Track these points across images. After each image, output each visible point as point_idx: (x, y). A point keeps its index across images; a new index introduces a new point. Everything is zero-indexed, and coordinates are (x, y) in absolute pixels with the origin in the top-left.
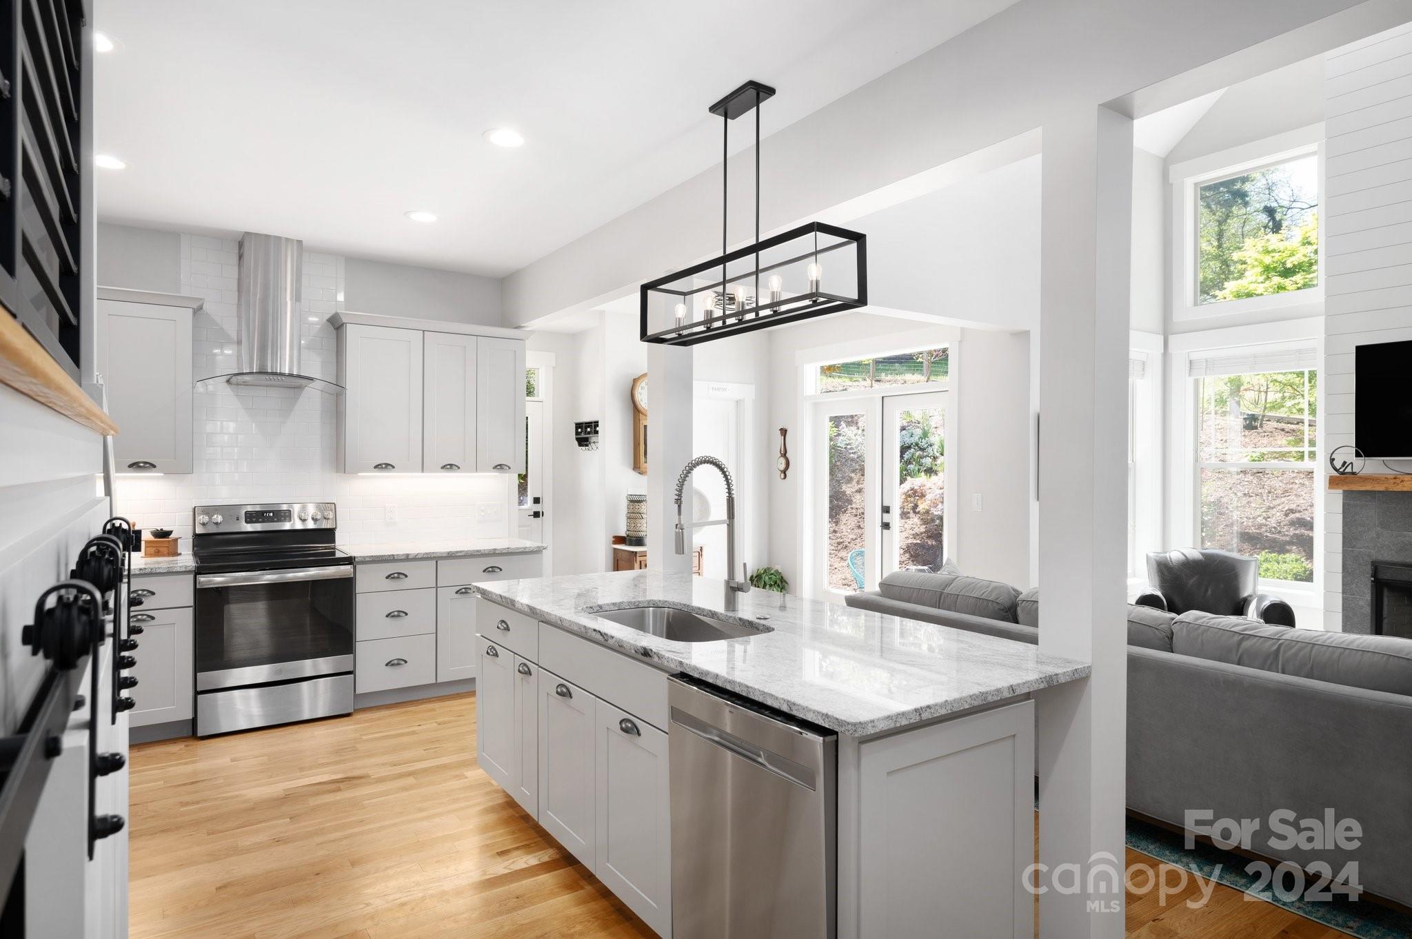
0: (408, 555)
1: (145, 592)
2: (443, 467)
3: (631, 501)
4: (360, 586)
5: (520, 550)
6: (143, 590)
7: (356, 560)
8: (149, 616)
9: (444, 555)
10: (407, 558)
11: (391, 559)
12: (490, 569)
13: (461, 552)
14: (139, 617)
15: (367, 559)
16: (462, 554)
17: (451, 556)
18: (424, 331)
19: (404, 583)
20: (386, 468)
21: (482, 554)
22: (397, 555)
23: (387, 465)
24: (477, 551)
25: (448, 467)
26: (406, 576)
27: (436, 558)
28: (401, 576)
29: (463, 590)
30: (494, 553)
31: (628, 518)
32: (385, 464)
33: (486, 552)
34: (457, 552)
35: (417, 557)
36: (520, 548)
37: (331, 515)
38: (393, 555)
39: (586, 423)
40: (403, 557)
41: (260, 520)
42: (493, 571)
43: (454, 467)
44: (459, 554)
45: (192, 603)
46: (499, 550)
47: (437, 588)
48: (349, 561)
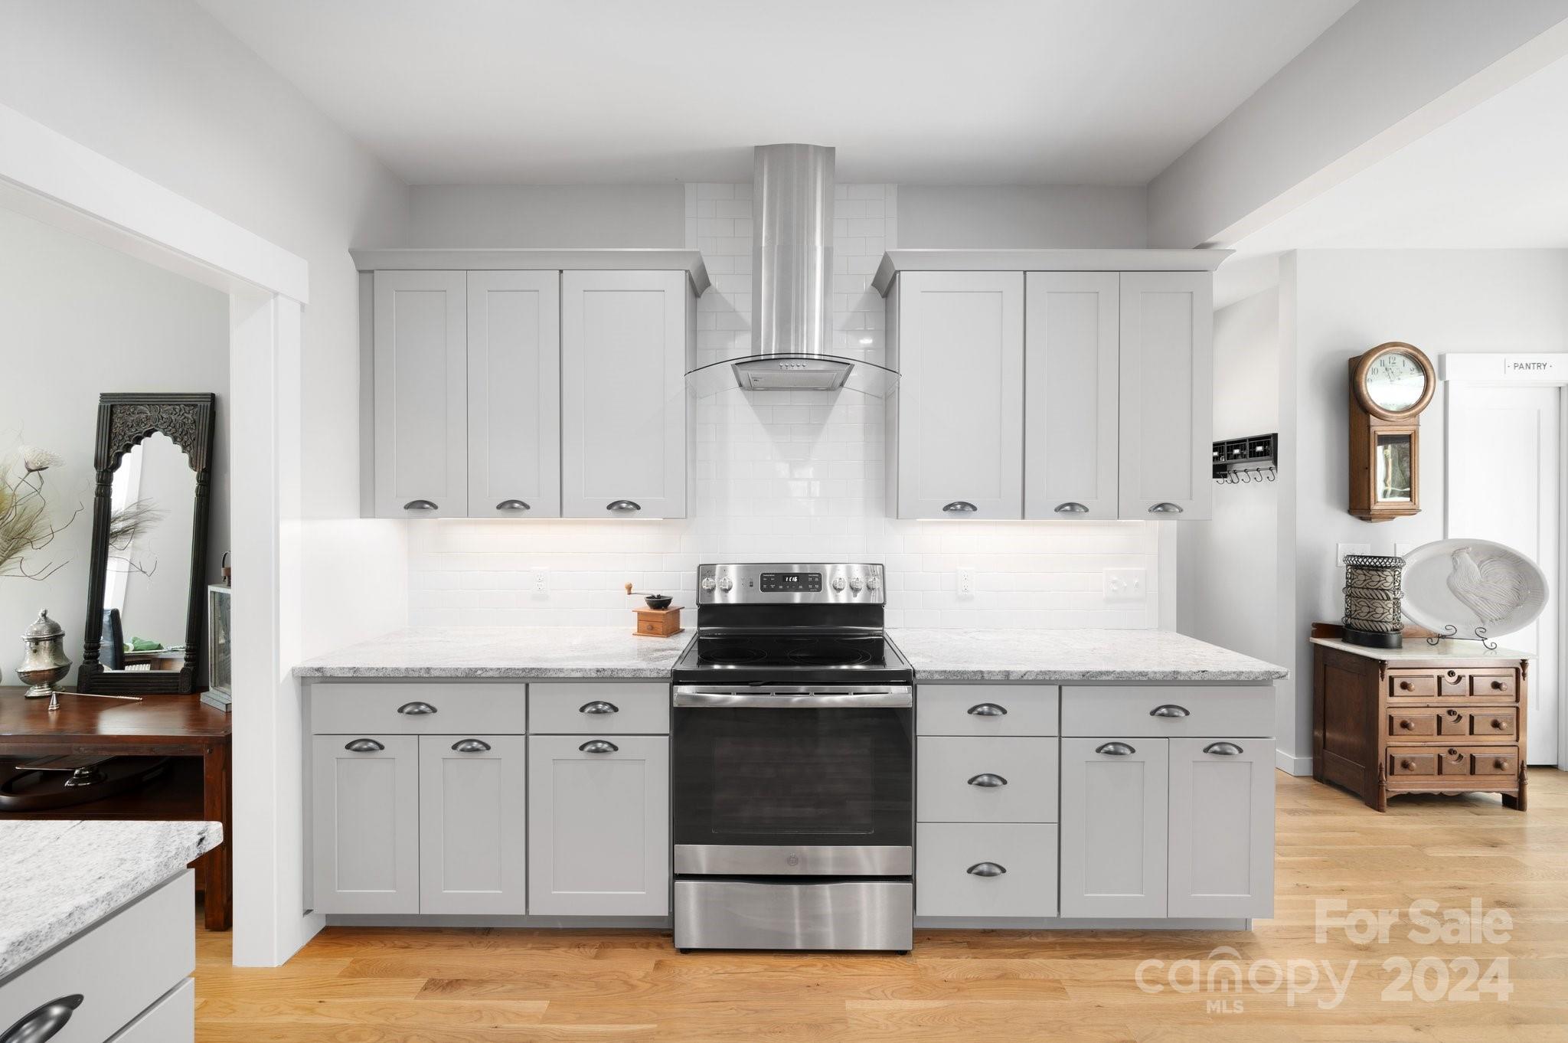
0: (1008, 674)
1: (606, 707)
2: (1059, 509)
3: (1356, 567)
4: (926, 723)
5: (1229, 678)
6: (605, 704)
7: (917, 676)
8: (611, 745)
9: (1076, 678)
10: (1006, 679)
11: (979, 679)
12: (1164, 710)
13: (1108, 673)
14: (600, 745)
15: (936, 677)
16: (1109, 678)
17: (1089, 680)
18: (1025, 272)
19: (1000, 725)
20: (962, 509)
21: (1150, 680)
22: (989, 672)
23: (964, 504)
24: (1141, 674)
25: (1068, 508)
26: (1004, 712)
27: (1059, 683)
28: (995, 711)
29: (1111, 747)
30: (1173, 680)
31: (1349, 596)
32: (960, 503)
33: (1159, 677)
34: (1101, 673)
35: (1025, 678)
36: (1229, 673)
37: (878, 584)
38: (982, 672)
39: (1228, 442)
40: (999, 677)
41: (781, 587)
42: (1170, 715)
43: (1078, 509)
44: (1104, 678)
45: (666, 729)
46: (1185, 674)
47: (1060, 737)
48: (906, 677)
